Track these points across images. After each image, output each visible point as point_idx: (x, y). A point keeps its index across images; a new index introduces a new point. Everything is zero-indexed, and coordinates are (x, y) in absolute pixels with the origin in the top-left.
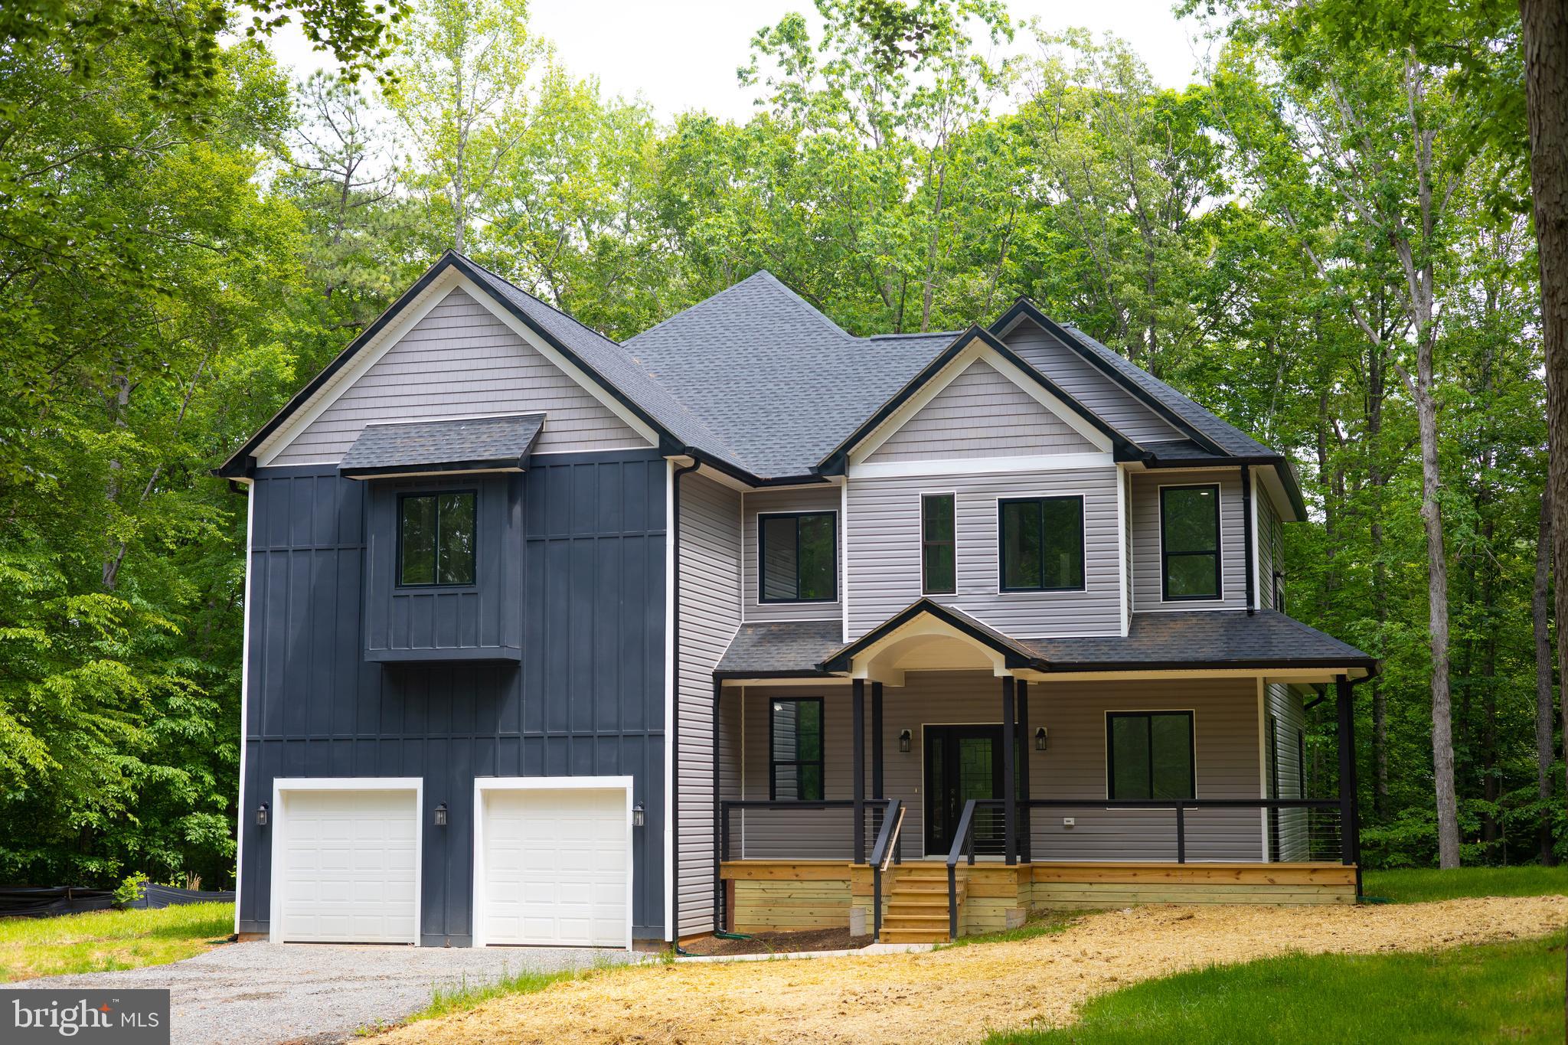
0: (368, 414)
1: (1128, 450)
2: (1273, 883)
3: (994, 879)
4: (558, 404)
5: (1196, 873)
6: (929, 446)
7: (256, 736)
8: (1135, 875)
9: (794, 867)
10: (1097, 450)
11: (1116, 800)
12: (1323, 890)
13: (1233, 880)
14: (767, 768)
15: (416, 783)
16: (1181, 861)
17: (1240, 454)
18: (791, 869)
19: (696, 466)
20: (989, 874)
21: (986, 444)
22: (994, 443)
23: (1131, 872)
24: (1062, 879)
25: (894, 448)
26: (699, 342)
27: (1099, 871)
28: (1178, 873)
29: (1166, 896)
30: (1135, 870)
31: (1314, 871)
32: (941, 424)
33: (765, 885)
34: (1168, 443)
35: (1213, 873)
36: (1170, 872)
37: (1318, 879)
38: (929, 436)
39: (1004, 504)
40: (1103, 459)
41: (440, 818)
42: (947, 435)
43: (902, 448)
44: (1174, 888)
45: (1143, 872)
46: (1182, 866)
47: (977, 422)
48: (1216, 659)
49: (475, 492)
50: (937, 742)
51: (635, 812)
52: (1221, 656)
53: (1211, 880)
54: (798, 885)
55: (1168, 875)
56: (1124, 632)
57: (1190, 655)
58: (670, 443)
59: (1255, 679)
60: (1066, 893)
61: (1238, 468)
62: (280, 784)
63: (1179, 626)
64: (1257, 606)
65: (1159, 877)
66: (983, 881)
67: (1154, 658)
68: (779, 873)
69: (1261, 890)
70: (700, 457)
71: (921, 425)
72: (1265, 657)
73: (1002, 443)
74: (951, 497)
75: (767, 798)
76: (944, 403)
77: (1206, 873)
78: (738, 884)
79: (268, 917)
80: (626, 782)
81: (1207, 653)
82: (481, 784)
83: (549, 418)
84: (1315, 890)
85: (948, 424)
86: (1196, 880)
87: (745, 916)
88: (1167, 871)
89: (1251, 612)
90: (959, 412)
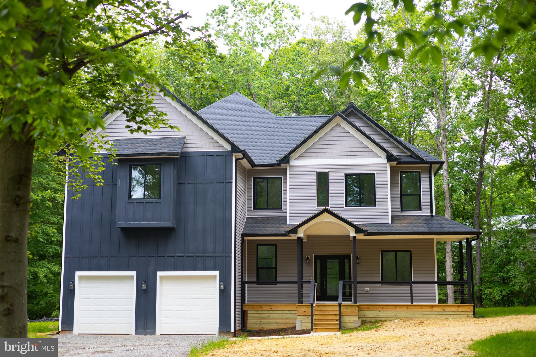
0: (115, 134)
1: (393, 158)
2: (444, 311)
4: (191, 133)
5: (417, 307)
6: (319, 154)
7: (69, 255)
8: (395, 308)
9: (270, 305)
10: (380, 157)
11: (384, 281)
12: (462, 313)
13: (430, 310)
14: (256, 269)
15: (134, 273)
16: (412, 303)
17: (429, 160)
18: (269, 306)
19: (243, 158)
20: (348, 307)
22: (343, 154)
23: (395, 307)
24: (369, 309)
25: (307, 155)
26: (219, 116)
27: (382, 307)
28: (411, 307)
29: (406, 315)
30: (396, 306)
31: (459, 306)
32: (324, 147)
33: (259, 312)
34: (403, 156)
35: (423, 307)
36: (408, 307)
37: (460, 309)
38: (319, 150)
39: (346, 175)
40: (383, 160)
41: (143, 286)
42: (326, 150)
43: (309, 155)
44: (409, 313)
45: (399, 307)
46: (412, 305)
47: (337, 146)
49: (161, 165)
50: (319, 261)
51: (220, 284)
53: (423, 310)
54: (272, 312)
55: (407, 308)
56: (390, 222)
58: (235, 149)
59: (433, 239)
60: (370, 314)
61: (429, 165)
62: (78, 273)
63: (408, 220)
64: (434, 214)
65: (404, 309)
67: (403, 231)
68: (264, 308)
69: (440, 313)
70: (245, 154)
71: (316, 147)
72: (442, 231)
73: (346, 154)
74: (327, 173)
75: (255, 280)
76: (325, 139)
77: (421, 307)
78: (249, 312)
79: (73, 325)
80: (217, 273)
81: (421, 229)
82: (159, 274)
83: (187, 138)
84: (459, 313)
85: (327, 146)
87: (251, 324)
88: (407, 306)
89: (432, 216)
90: (330, 143)
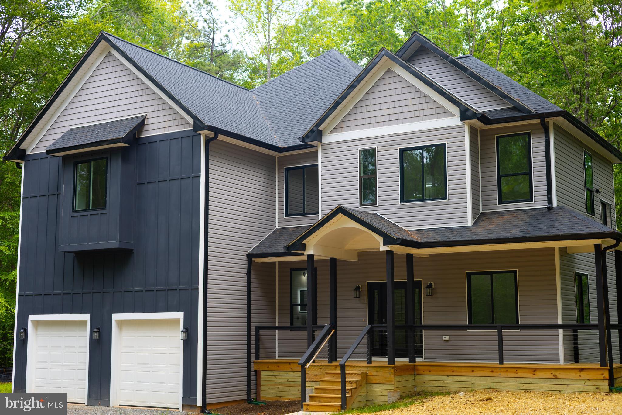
0: (71, 123)
1: (469, 113)
2: (556, 377)
3: (381, 373)
4: (152, 108)
5: (509, 370)
6: (363, 122)
7: (22, 293)
8: (473, 371)
9: (290, 363)
10: (454, 115)
11: (472, 325)
13: (531, 375)
14: (289, 308)
15: (87, 317)
16: (501, 362)
17: (541, 111)
18: (288, 364)
19: (216, 137)
20: (378, 370)
21: (393, 117)
22: (397, 117)
23: (471, 369)
24: (432, 373)
25: (345, 124)
27: (452, 368)
28: (498, 370)
29: (492, 385)
30: (473, 368)
32: (369, 108)
33: (276, 373)
34: (500, 110)
35: (519, 371)
36: (494, 369)
37: (584, 375)
38: (363, 115)
39: (402, 151)
40: (455, 121)
41: (96, 335)
42: (372, 114)
43: (349, 124)
44: (496, 379)
45: (478, 369)
46: (501, 366)
47: (388, 106)
48: (517, 236)
49: (106, 158)
50: (376, 292)
52: (521, 235)
53: (518, 375)
54: (292, 374)
55: (492, 372)
56: (470, 223)
57: (503, 235)
58: (199, 125)
59: (553, 249)
61: (538, 121)
62: (31, 317)
63: (504, 219)
64: (555, 204)
65: (487, 373)
66: (375, 374)
68: (282, 367)
70: (217, 131)
71: (359, 110)
74: (374, 150)
75: (288, 324)
76: (371, 96)
77: (515, 370)
78: (263, 373)
79: (25, 388)
80: (180, 315)
82: (116, 317)
83: (148, 117)
84: (583, 382)
85: (373, 108)
86: (509, 375)
88: (492, 369)
89: (550, 209)
90: (379, 101)
